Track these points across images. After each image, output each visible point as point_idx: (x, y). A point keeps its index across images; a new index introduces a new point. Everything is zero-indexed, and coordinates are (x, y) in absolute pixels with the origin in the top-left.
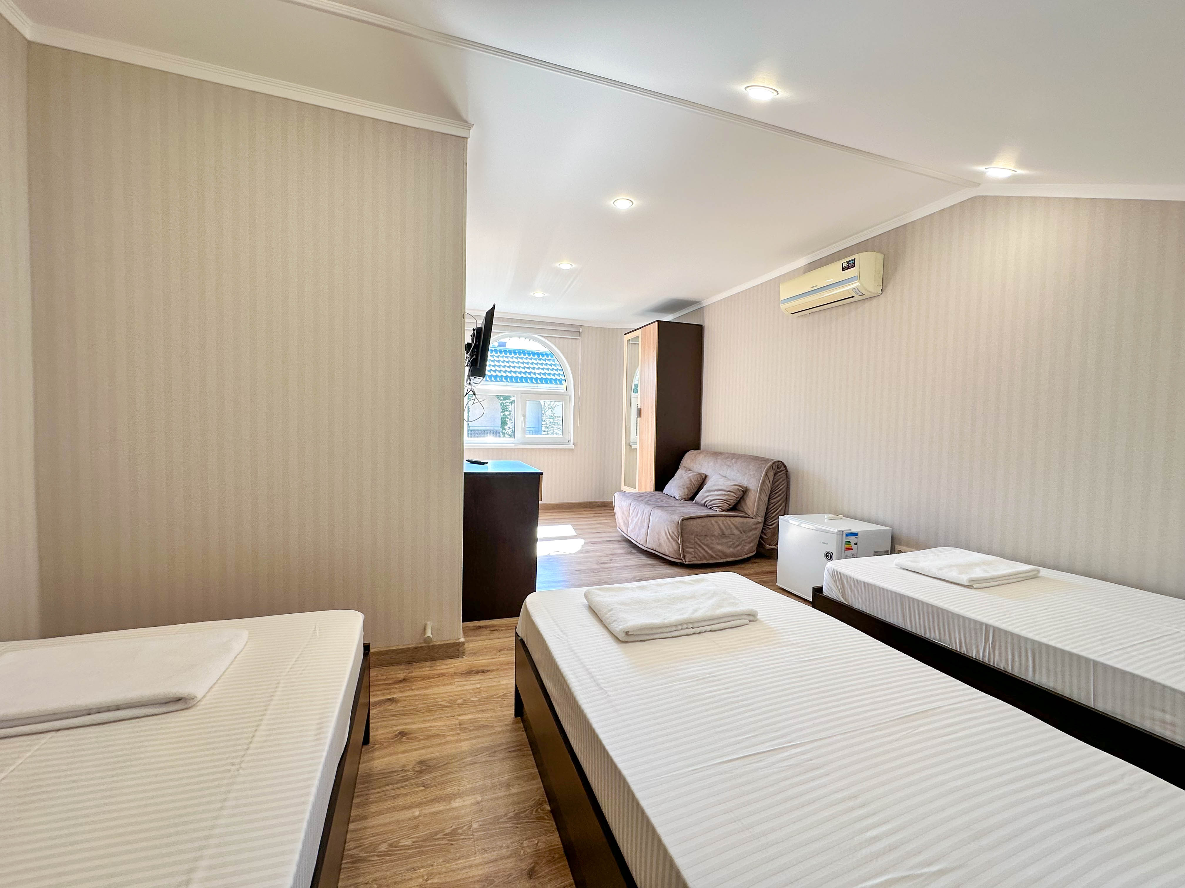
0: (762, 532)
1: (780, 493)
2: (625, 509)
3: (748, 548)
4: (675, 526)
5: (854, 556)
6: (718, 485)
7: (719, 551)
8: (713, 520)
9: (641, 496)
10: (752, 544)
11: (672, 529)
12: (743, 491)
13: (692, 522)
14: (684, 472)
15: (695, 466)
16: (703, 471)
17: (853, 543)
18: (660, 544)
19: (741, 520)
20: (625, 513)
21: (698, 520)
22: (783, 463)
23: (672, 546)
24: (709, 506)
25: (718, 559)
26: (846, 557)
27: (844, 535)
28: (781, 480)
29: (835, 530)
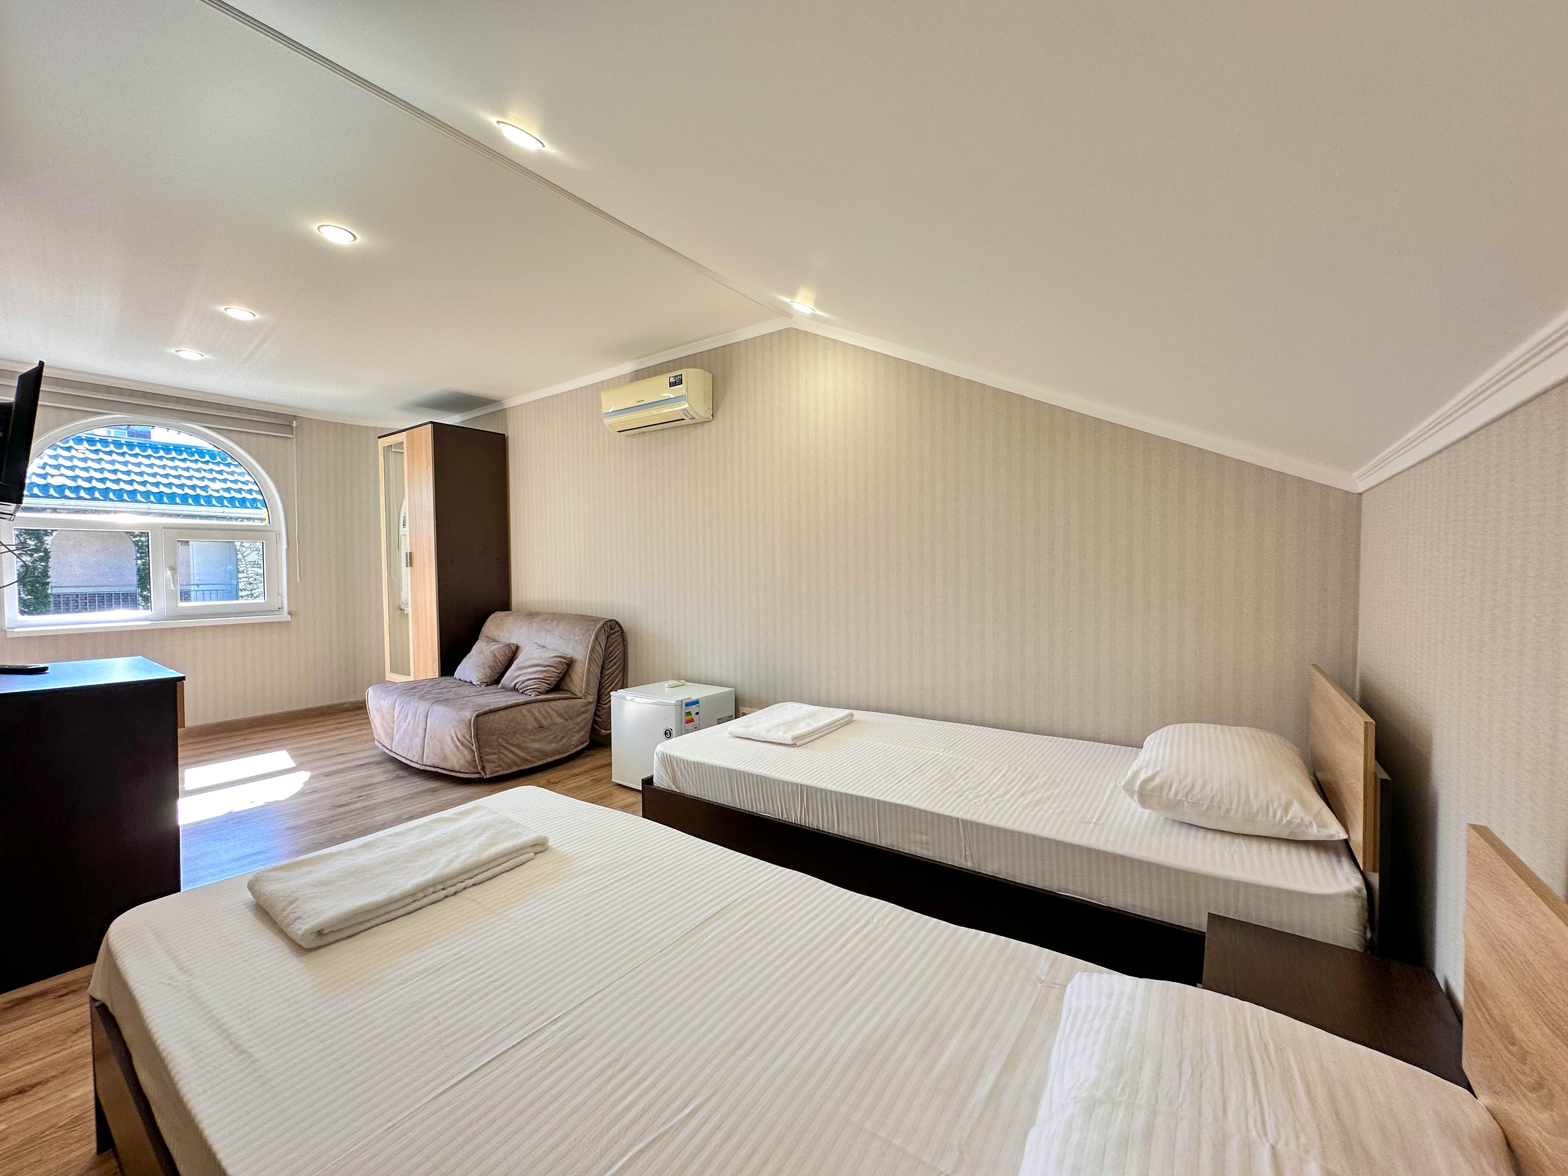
0: (595, 714)
1: (615, 660)
2: (385, 710)
3: (577, 739)
4: (466, 727)
5: (696, 729)
6: (533, 658)
7: (537, 750)
8: (524, 710)
9: (414, 688)
10: (582, 733)
11: (462, 731)
12: (567, 664)
13: (492, 717)
14: (484, 644)
15: (501, 634)
16: (514, 640)
17: (693, 713)
18: (445, 757)
19: (565, 702)
20: (387, 717)
21: (501, 713)
22: (617, 622)
23: (464, 756)
24: (521, 689)
25: (535, 762)
26: (687, 732)
27: (684, 705)
28: (616, 644)
29: (674, 702)
